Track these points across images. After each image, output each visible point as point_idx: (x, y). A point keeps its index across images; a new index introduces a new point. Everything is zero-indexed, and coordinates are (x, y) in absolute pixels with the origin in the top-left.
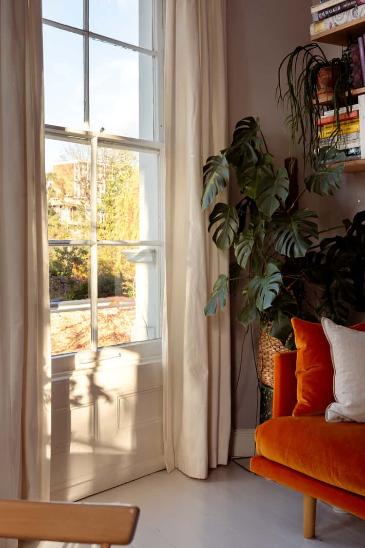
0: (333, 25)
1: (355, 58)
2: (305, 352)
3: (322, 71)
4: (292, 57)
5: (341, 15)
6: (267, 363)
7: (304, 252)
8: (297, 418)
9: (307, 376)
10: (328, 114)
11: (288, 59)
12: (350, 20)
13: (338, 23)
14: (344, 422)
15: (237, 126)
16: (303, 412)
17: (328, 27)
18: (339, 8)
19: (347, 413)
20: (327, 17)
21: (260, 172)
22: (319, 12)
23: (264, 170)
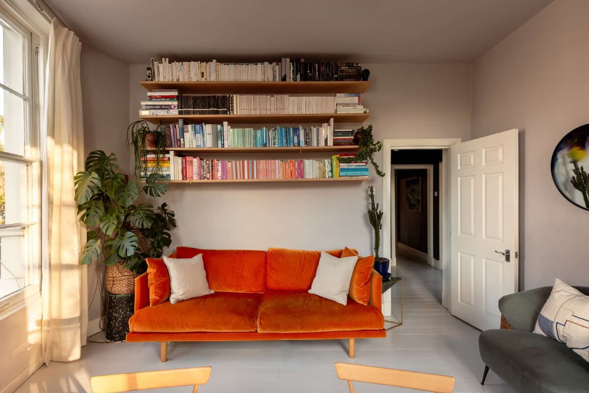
0: (155, 114)
1: (168, 133)
2: (155, 274)
3: (148, 135)
4: (134, 125)
5: (160, 111)
6: (116, 282)
7: (150, 225)
8: (154, 307)
9: (158, 285)
10: (150, 156)
11: (132, 125)
12: (165, 114)
13: (157, 114)
14: (179, 302)
15: (90, 154)
16: (156, 303)
17: (151, 114)
18: (159, 107)
19: (181, 298)
20: (151, 109)
21: (115, 183)
22: (146, 105)
23: (118, 182)
